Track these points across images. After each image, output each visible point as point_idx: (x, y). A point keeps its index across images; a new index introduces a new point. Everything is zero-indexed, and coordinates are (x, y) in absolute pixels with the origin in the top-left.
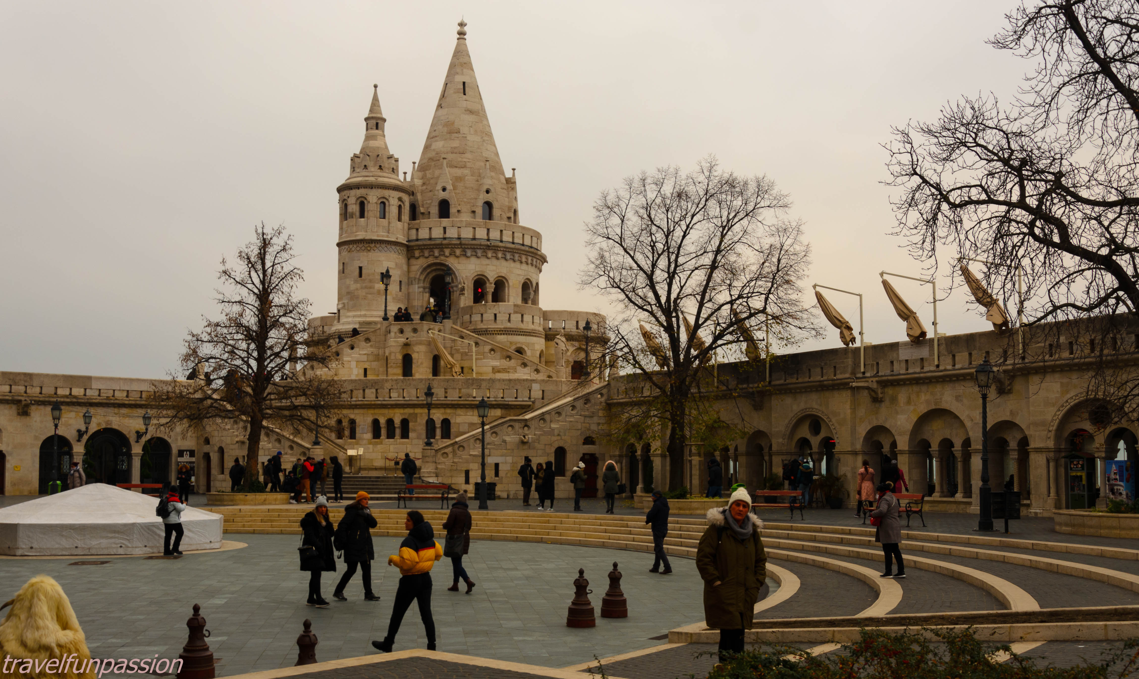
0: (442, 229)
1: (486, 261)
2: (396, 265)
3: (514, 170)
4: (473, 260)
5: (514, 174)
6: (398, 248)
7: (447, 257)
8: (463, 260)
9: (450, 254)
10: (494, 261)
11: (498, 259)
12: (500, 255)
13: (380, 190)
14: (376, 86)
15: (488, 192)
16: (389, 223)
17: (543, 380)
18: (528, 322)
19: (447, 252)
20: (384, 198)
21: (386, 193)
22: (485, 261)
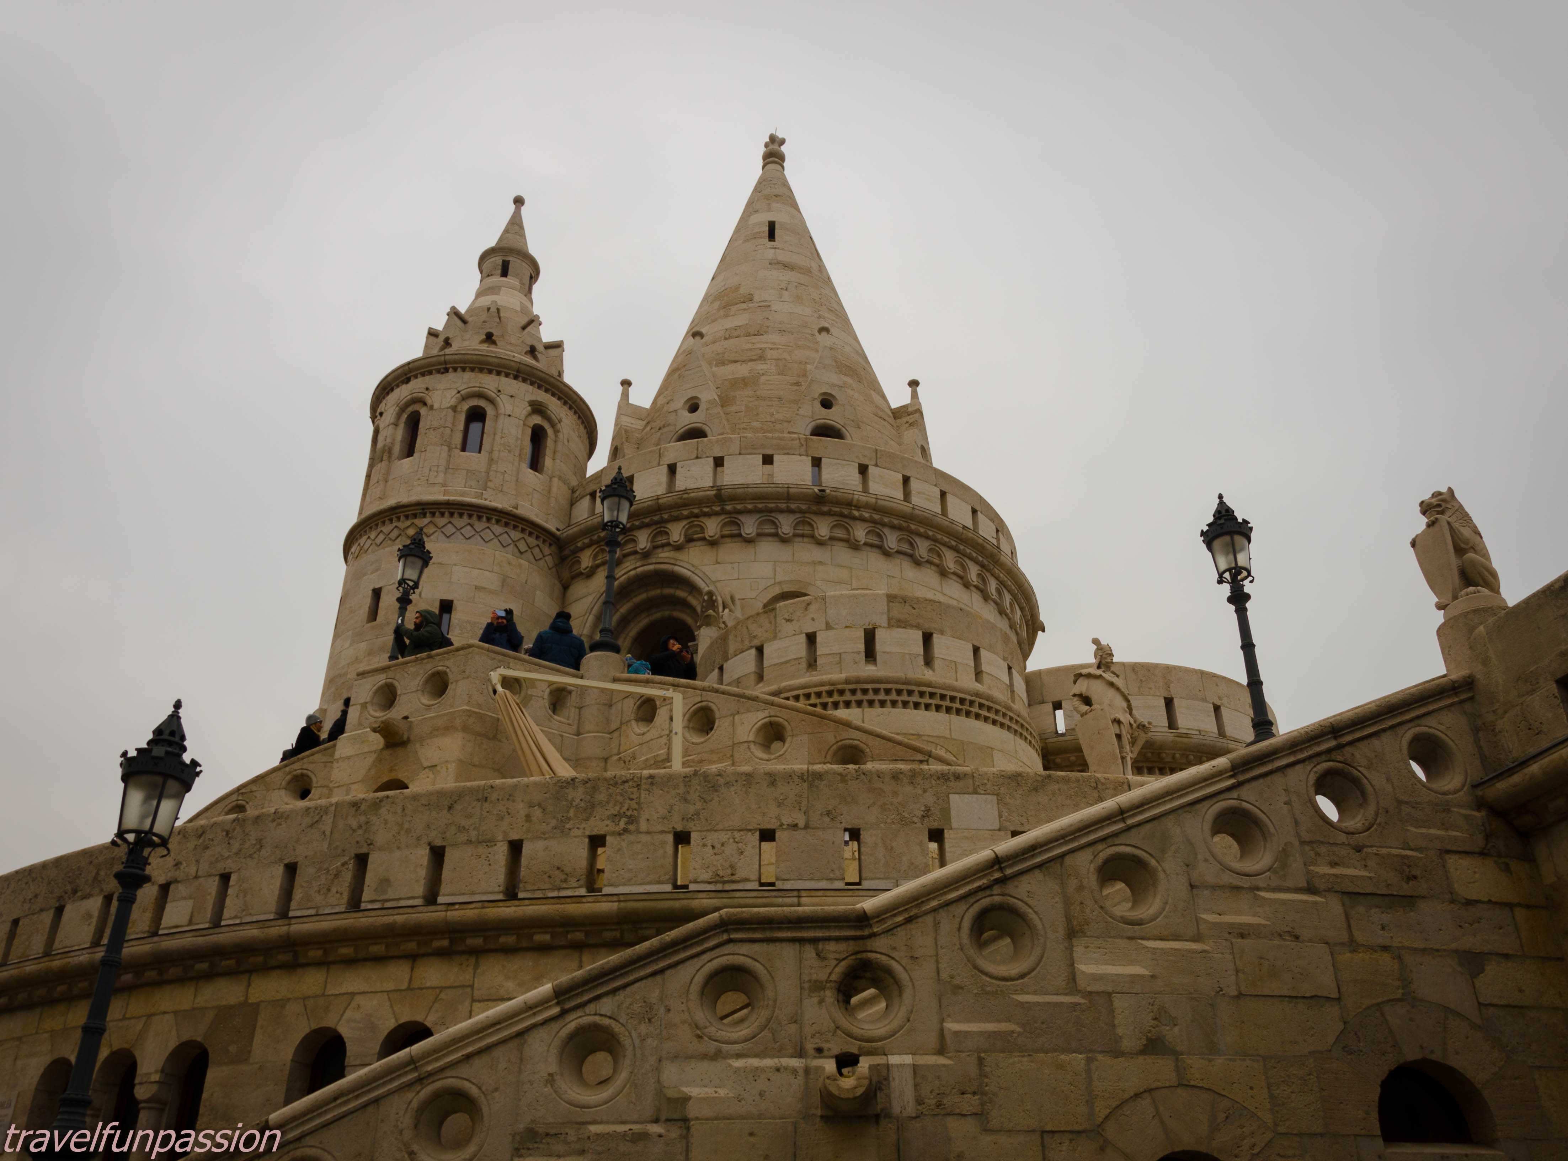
0: (664, 470)
1: (814, 553)
2: (504, 581)
3: (914, 384)
4: (767, 549)
5: (915, 395)
6: (515, 535)
7: (679, 548)
8: (731, 551)
9: (690, 540)
10: (842, 553)
11: (854, 546)
12: (860, 533)
13: (468, 375)
14: (519, 201)
15: (827, 403)
16: (491, 461)
17: (1016, 778)
18: (954, 666)
19: (676, 532)
20: (480, 395)
21: (489, 383)
22: (806, 552)
